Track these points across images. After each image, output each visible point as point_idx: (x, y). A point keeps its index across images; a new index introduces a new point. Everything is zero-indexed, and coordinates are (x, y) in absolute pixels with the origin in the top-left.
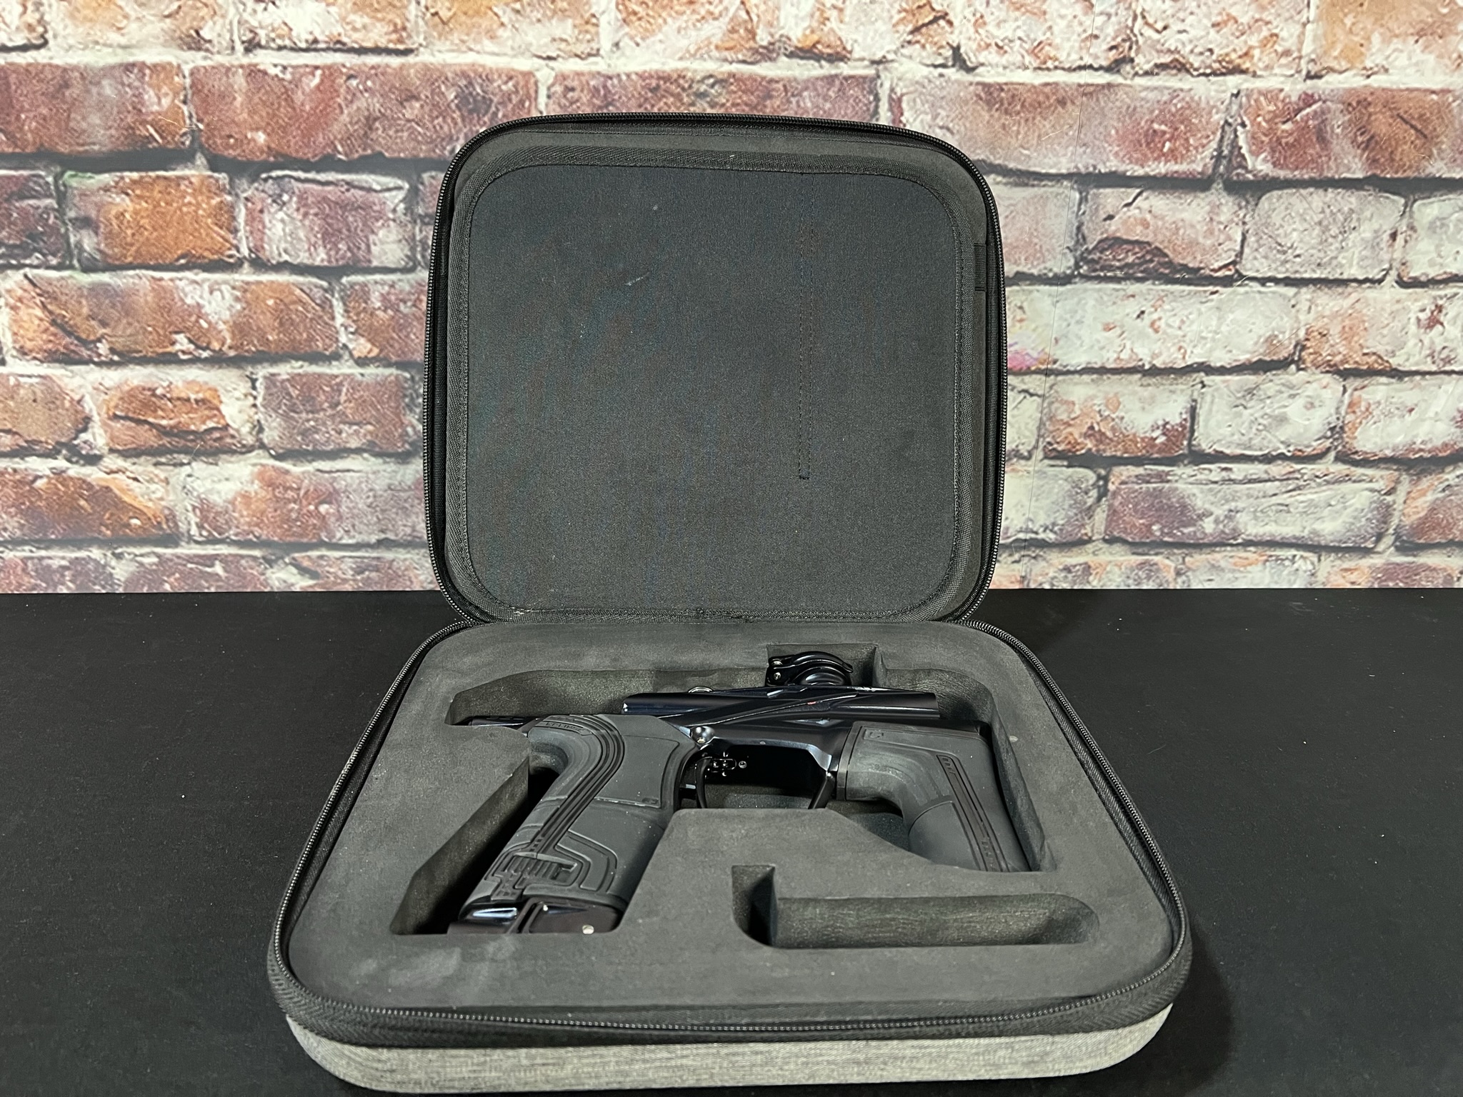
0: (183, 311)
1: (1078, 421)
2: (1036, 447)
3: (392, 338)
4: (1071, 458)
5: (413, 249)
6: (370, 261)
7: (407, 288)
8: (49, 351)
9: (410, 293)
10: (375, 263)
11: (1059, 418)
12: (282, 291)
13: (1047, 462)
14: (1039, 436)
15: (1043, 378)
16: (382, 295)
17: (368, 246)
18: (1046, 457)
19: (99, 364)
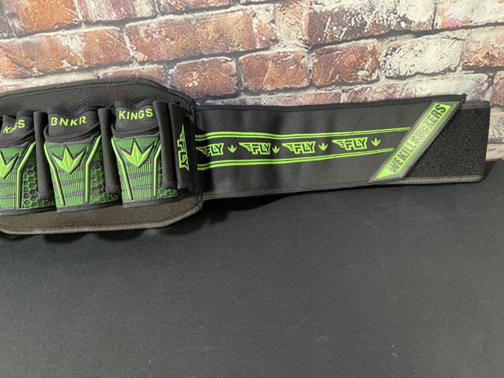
0: (62, 49)
1: (481, 51)
2: (458, 66)
3: (153, 51)
4: (477, 69)
5: (154, 6)
6: (136, 15)
7: (155, 26)
8: (14, 74)
9: (156, 28)
10: (139, 16)
11: (471, 50)
12: (101, 35)
13: (464, 72)
14: (461, 60)
15: (465, 30)
16: (144, 30)
17: (134, 8)
18: (463, 69)
19: (36, 77)
